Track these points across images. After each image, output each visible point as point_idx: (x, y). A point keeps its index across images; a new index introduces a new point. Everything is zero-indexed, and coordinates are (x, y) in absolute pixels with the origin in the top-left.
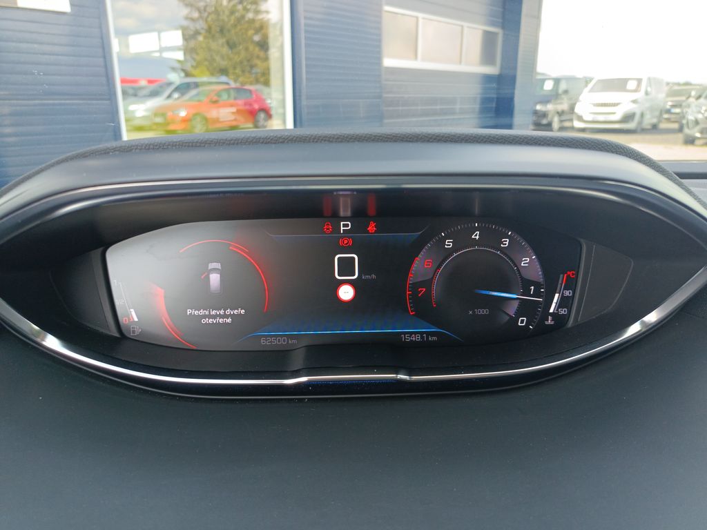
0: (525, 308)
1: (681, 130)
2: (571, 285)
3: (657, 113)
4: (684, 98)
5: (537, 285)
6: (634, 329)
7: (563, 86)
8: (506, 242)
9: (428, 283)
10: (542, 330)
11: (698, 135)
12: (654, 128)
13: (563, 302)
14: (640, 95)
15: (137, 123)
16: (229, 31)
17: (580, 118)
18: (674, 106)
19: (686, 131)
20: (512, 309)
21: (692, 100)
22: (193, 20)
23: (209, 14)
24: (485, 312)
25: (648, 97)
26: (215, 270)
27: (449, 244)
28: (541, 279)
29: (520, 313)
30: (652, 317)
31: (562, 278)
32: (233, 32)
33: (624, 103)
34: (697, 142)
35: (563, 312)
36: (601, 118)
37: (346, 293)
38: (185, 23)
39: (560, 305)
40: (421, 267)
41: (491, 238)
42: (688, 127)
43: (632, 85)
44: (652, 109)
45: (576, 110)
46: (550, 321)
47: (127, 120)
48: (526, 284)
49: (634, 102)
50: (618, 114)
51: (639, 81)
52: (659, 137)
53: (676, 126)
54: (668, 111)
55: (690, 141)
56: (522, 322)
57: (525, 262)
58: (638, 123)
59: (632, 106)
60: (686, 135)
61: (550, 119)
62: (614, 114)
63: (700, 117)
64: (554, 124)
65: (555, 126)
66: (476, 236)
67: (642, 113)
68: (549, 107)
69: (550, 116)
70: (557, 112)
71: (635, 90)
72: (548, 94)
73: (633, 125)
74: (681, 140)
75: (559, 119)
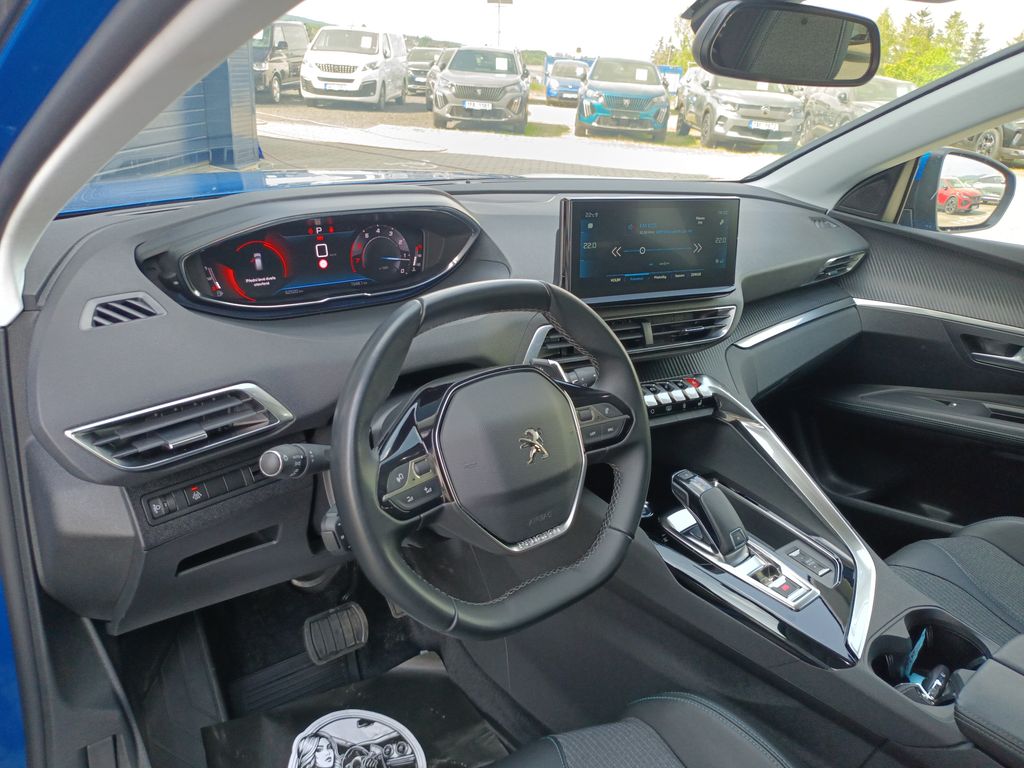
0: (403, 264)
1: (429, 107)
2: (421, 252)
3: (400, 83)
4: (427, 63)
5: (407, 253)
6: (451, 265)
7: (278, 37)
8: (391, 233)
9: (360, 256)
10: (412, 275)
11: (449, 116)
12: (399, 101)
13: (419, 260)
14: (379, 59)
17: (308, 85)
18: (418, 73)
19: (436, 109)
20: (398, 265)
21: (436, 68)
24: (386, 268)
25: (388, 60)
26: (258, 257)
27: (367, 236)
28: (408, 250)
29: (401, 267)
30: (456, 260)
31: (417, 249)
33: (361, 70)
34: (450, 124)
35: (419, 264)
36: (336, 87)
37: (323, 264)
39: (417, 262)
40: (356, 248)
41: (384, 231)
42: (437, 106)
43: (366, 42)
44: (394, 77)
45: (302, 74)
46: (414, 270)
48: (402, 252)
49: (372, 66)
50: (358, 79)
51: (374, 37)
52: (406, 115)
53: (422, 100)
54: (412, 80)
55: (441, 123)
56: (402, 271)
57: (400, 242)
58: (381, 96)
59: (370, 71)
60: (436, 115)
61: (267, 84)
62: (351, 81)
63: (447, 92)
64: (275, 92)
65: (277, 94)
66: (378, 231)
67: (384, 82)
68: (266, 66)
69: (268, 80)
70: (276, 74)
71: (372, 52)
72: (261, 46)
73: (373, 99)
74: (432, 121)
75: (280, 84)
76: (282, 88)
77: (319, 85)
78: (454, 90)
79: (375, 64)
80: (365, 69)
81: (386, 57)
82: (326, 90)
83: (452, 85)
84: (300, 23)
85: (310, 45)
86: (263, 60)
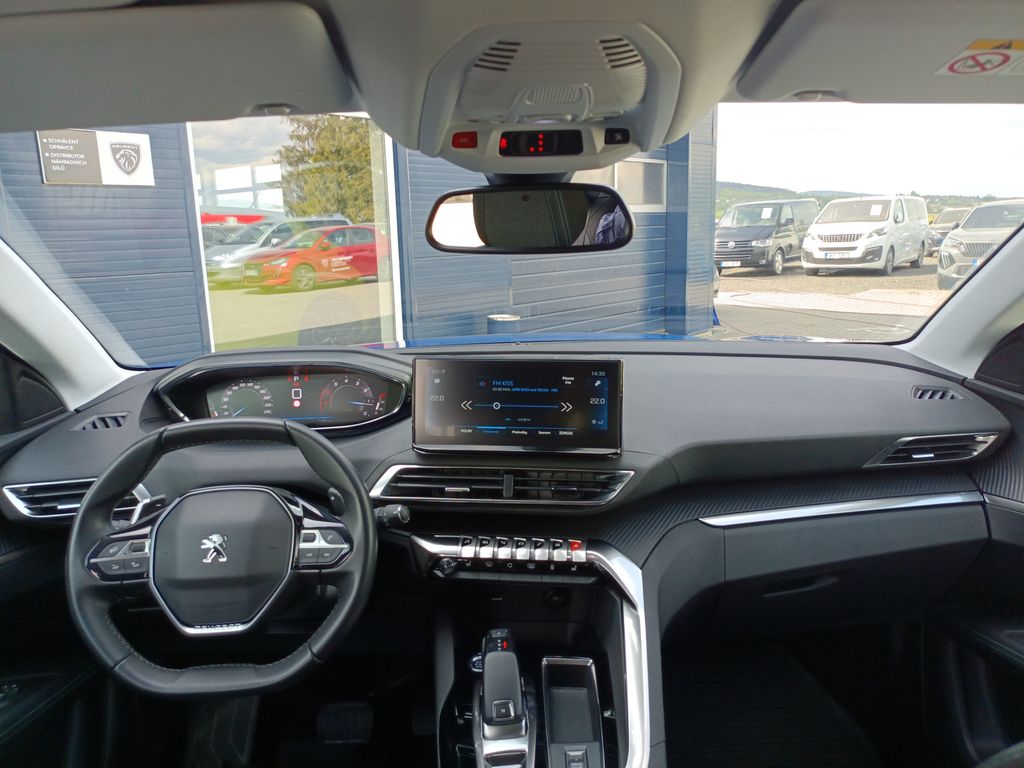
0: (366, 408)
3: (917, 245)
5: (370, 399)
7: (786, 214)
8: (358, 383)
9: (329, 400)
11: (955, 276)
13: (380, 406)
14: (888, 224)
15: (223, 277)
16: (348, 152)
17: (809, 257)
19: (940, 271)
20: (361, 409)
22: (299, 138)
23: (322, 130)
24: (350, 410)
25: (899, 225)
27: (336, 384)
28: (372, 397)
29: (364, 410)
32: (353, 153)
33: (865, 236)
36: (836, 255)
37: (297, 404)
38: (291, 143)
41: (352, 381)
42: (942, 267)
43: (876, 210)
45: (804, 246)
47: (210, 274)
48: (366, 399)
49: (879, 232)
50: (861, 247)
51: (886, 204)
55: (946, 284)
56: (365, 413)
57: (365, 391)
58: (887, 261)
59: (876, 237)
60: (940, 275)
61: (770, 258)
62: (854, 249)
63: (955, 252)
64: (777, 264)
65: (779, 266)
66: (346, 381)
67: (892, 247)
68: (769, 242)
69: (771, 254)
70: (780, 249)
71: (882, 218)
72: (767, 224)
73: (878, 264)
74: (936, 283)
75: (783, 256)
76: (785, 260)
77: (820, 255)
78: (963, 248)
79: (882, 230)
80: (870, 236)
81: (896, 222)
82: (827, 260)
83: (961, 244)
84: (813, 199)
85: (816, 219)
86: (768, 236)
